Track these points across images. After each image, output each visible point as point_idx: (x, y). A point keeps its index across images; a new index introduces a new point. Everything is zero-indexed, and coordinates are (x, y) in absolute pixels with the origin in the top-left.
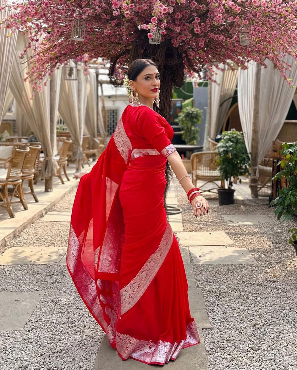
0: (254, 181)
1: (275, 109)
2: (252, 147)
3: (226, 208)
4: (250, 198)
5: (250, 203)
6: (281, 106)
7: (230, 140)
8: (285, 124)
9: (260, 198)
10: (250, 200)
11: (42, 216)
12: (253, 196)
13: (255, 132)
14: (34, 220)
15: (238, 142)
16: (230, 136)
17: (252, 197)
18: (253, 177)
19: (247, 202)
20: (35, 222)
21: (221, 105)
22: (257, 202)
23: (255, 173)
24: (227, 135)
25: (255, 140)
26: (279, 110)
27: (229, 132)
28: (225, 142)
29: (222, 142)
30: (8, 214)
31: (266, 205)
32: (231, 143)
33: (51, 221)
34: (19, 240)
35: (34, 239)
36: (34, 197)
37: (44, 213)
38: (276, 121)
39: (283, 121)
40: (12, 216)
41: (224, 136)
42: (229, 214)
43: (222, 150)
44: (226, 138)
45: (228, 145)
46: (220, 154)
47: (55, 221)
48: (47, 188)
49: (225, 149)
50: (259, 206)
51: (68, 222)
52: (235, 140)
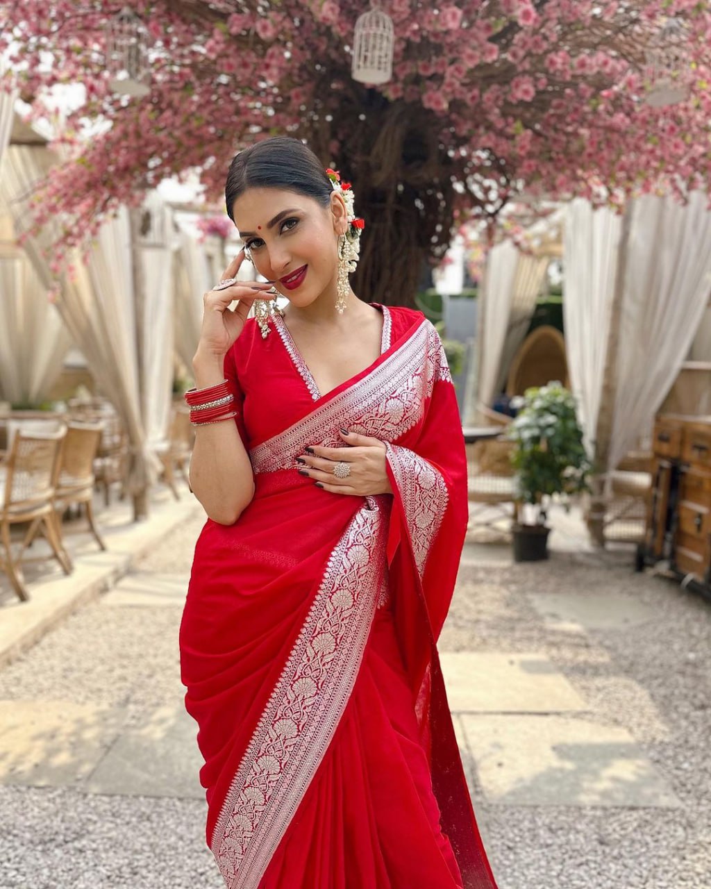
0: (597, 507)
2: (599, 429)
3: (530, 571)
4: (587, 546)
5: (587, 562)
7: (546, 410)
8: (685, 372)
9: (610, 546)
10: (587, 554)
11: (104, 590)
12: (594, 541)
13: (608, 390)
14: (79, 605)
15: (567, 414)
17: (593, 545)
18: (597, 499)
19: (580, 558)
20: (84, 609)
21: (511, 327)
22: (605, 557)
23: (602, 489)
24: (541, 397)
25: (606, 412)
27: (544, 391)
28: (534, 416)
29: (528, 415)
30: (12, 592)
31: (628, 565)
32: (551, 419)
33: (123, 607)
34: (17, 674)
35: (58, 670)
36: (98, 539)
37: (110, 581)
38: (660, 365)
39: (678, 363)
40: (23, 598)
41: (532, 401)
42: (544, 591)
43: (527, 434)
44: (538, 404)
45: (543, 422)
46: (521, 443)
47: (131, 606)
48: (139, 513)
49: (536, 432)
50: (609, 567)
51: (163, 609)
52: (561, 411)
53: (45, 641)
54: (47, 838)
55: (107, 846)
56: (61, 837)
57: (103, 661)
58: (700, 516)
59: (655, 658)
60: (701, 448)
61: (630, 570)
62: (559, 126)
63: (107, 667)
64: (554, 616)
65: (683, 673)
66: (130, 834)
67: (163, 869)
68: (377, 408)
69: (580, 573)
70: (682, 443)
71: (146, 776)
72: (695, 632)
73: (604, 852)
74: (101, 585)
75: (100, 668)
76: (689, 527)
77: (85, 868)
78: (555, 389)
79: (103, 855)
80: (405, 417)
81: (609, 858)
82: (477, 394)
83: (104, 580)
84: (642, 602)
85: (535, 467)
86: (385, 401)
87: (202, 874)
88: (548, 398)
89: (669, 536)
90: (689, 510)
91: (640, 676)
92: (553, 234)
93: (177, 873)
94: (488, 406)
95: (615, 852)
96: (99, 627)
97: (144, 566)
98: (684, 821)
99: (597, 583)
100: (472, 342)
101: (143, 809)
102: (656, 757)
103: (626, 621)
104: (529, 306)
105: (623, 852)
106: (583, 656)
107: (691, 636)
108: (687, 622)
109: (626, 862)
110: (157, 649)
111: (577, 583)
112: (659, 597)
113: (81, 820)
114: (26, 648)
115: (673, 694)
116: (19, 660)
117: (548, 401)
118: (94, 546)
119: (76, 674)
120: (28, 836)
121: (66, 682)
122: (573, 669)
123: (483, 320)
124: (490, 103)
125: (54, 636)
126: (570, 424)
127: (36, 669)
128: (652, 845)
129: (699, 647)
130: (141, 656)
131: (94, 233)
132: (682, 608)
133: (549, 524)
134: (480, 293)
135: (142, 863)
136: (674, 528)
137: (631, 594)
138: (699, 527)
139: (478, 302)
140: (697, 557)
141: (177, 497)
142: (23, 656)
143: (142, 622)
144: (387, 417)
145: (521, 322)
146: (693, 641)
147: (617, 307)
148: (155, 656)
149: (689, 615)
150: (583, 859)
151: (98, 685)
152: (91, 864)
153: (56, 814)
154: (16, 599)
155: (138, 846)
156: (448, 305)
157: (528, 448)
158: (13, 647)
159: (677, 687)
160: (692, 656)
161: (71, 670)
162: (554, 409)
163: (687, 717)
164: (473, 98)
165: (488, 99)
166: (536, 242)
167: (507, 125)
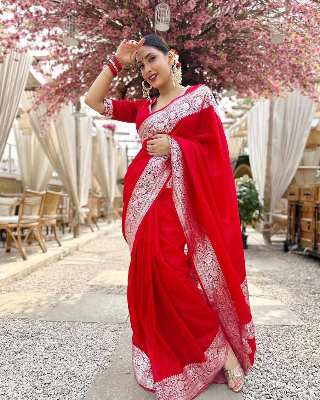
0: (267, 226)
1: (289, 156)
2: (265, 193)
4: (263, 243)
5: (264, 249)
6: (294, 152)
7: (243, 185)
8: (299, 169)
9: (273, 244)
10: (264, 246)
11: (59, 259)
12: (266, 241)
13: (268, 178)
14: (48, 263)
15: (251, 187)
16: (243, 182)
17: (266, 243)
18: (266, 223)
19: (261, 248)
20: (50, 265)
22: (271, 247)
23: (268, 218)
24: (241, 181)
25: (268, 186)
26: (292, 156)
27: (241, 179)
28: (238, 188)
30: (21, 257)
31: (281, 250)
32: (244, 188)
33: (67, 265)
34: (20, 284)
35: (37, 283)
36: (58, 242)
37: (62, 256)
38: (289, 167)
39: (297, 167)
40: (24, 259)
41: (237, 183)
44: (239, 183)
45: (241, 189)
47: (70, 265)
48: (76, 236)
49: (239, 194)
50: (273, 251)
51: (83, 265)
52: (249, 186)
53: (33, 274)
54: (24, 335)
55: (50, 338)
56: (31, 335)
57: (56, 280)
58: (309, 222)
59: (292, 279)
60: (308, 195)
61: (282, 252)
63: (57, 282)
64: (250, 266)
65: (305, 283)
66: (60, 334)
67: (73, 345)
68: (167, 116)
69: (261, 253)
70: (300, 194)
71: (70, 315)
72: (310, 270)
73: (270, 339)
75: (54, 283)
76: (305, 228)
77: (39, 345)
78: (246, 178)
79: (48, 341)
81: (272, 341)
83: (59, 255)
84: (287, 262)
87: (90, 346)
89: (297, 234)
90: (304, 221)
91: (286, 284)
92: (244, 125)
93: (79, 346)
95: (275, 339)
96: (56, 270)
98: (306, 329)
99: (268, 256)
101: (67, 326)
102: (293, 309)
103: (280, 268)
104: (236, 156)
105: (278, 339)
106: (261, 278)
107: (308, 272)
108: (307, 267)
109: (279, 342)
111: (260, 256)
112: (294, 260)
113: (39, 329)
114: (24, 276)
115: (301, 289)
116: (21, 279)
118: (57, 245)
119: (44, 284)
120: (16, 334)
121: (40, 287)
122: (257, 282)
125: (36, 273)
126: (253, 191)
127: (28, 283)
128: (291, 337)
129: (312, 275)
130: (72, 279)
131: (59, 111)
132: (304, 263)
133: (246, 234)
135: (64, 343)
136: (299, 230)
137: (282, 259)
138: (309, 227)
140: (309, 240)
141: (93, 231)
142: (22, 278)
143: (74, 269)
144: (170, 118)
146: (309, 273)
147: (269, 144)
149: (307, 265)
150: (261, 342)
151: (53, 288)
152: (42, 343)
153: (29, 327)
154: (22, 259)
155: (63, 338)
158: (18, 273)
159: (302, 287)
160: (309, 278)
161: (42, 283)
162: (246, 185)
163: (307, 296)
164: (204, 44)
165: (209, 44)
166: (237, 129)
167: (217, 53)
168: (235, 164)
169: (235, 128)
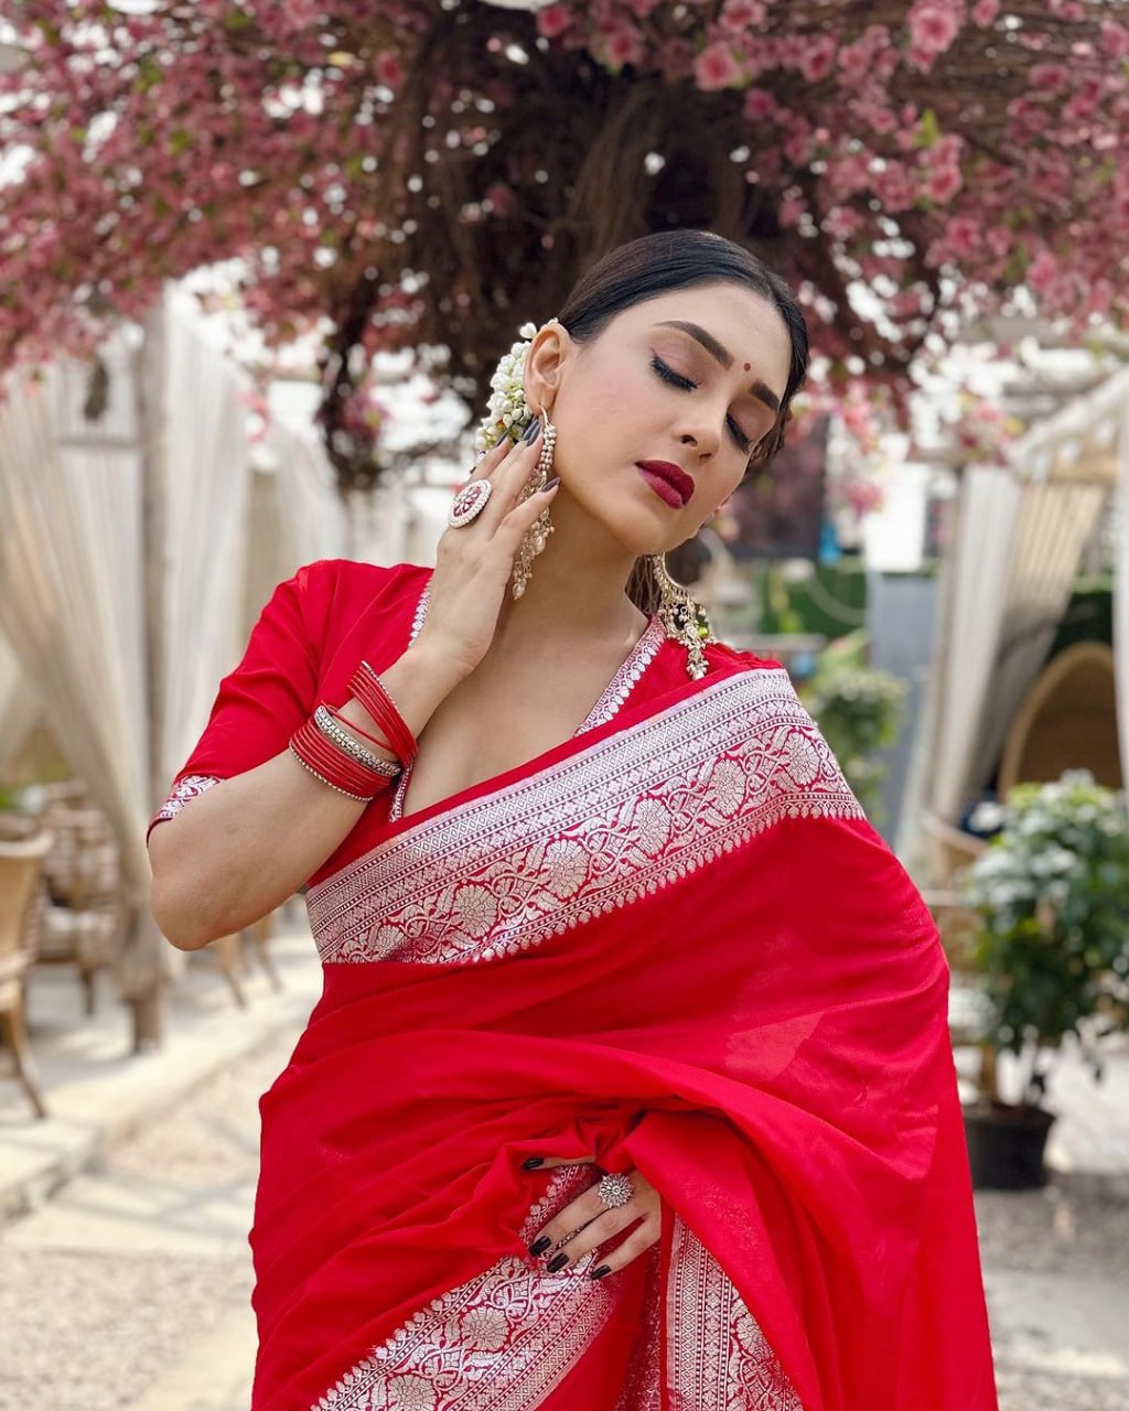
7: (1053, 837)
11: (19, 1211)
15: (1102, 848)
21: (1005, 651)
24: (1042, 807)
27: (1051, 793)
28: (1022, 850)
29: (1010, 849)
33: (49, 1253)
36: (32, 1094)
37: (36, 1192)
41: (1022, 815)
42: (1026, 1268)
43: (1003, 894)
44: (1033, 823)
45: (1041, 865)
46: (989, 915)
48: (144, 1035)
49: (1025, 889)
52: (1085, 841)
62: (1050, 135)
64: (1036, 1334)
68: (523, 854)
74: (13, 1200)
78: (1076, 787)
80: (588, 888)
82: (929, 794)
83: (20, 1188)
85: (1022, 971)
86: (545, 841)
88: (1058, 809)
94: (947, 821)
97: (128, 1158)
100: (924, 674)
104: (1053, 599)
110: (86, 1364)
117: (1057, 816)
118: (24, 1110)
123: (949, 627)
124: (858, 72)
126: (1108, 873)
130: (46, 1379)
133: (1050, 1103)
134: (943, 570)
139: (940, 587)
141: (240, 1001)
143: (75, 1295)
144: (543, 878)
145: (1035, 632)
148: (78, 1381)
156: (879, 594)
157: (1005, 927)
162: (1071, 836)
164: (819, 61)
165: (854, 60)
166: (1068, 453)
167: (903, 125)
168: (1046, 639)
169: (1055, 444)
